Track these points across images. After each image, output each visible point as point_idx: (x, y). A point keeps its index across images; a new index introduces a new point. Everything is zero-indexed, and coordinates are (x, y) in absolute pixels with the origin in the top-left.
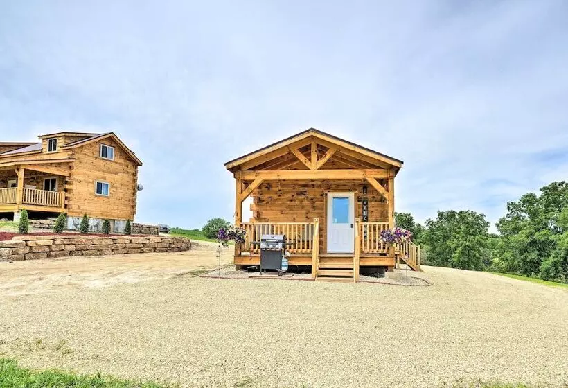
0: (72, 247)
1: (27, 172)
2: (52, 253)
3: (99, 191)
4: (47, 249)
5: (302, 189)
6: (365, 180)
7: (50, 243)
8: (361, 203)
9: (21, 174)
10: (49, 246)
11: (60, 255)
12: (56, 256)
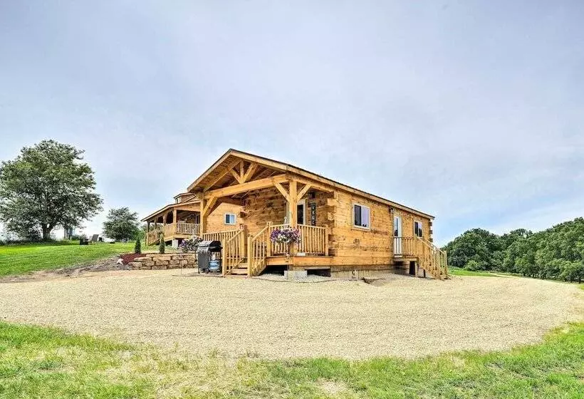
0: (185, 262)
1: (179, 212)
2: (170, 266)
3: (228, 221)
4: (167, 263)
5: (270, 201)
6: (274, 187)
7: (169, 259)
8: (310, 209)
9: (175, 213)
10: (168, 261)
11: (176, 268)
12: (173, 268)
